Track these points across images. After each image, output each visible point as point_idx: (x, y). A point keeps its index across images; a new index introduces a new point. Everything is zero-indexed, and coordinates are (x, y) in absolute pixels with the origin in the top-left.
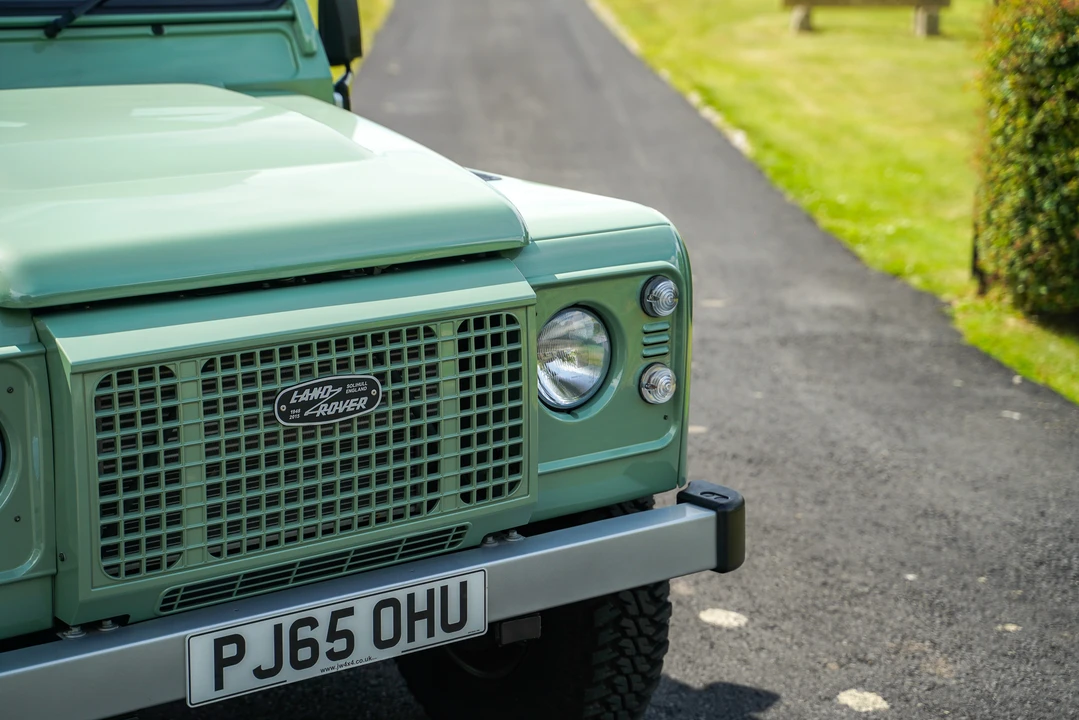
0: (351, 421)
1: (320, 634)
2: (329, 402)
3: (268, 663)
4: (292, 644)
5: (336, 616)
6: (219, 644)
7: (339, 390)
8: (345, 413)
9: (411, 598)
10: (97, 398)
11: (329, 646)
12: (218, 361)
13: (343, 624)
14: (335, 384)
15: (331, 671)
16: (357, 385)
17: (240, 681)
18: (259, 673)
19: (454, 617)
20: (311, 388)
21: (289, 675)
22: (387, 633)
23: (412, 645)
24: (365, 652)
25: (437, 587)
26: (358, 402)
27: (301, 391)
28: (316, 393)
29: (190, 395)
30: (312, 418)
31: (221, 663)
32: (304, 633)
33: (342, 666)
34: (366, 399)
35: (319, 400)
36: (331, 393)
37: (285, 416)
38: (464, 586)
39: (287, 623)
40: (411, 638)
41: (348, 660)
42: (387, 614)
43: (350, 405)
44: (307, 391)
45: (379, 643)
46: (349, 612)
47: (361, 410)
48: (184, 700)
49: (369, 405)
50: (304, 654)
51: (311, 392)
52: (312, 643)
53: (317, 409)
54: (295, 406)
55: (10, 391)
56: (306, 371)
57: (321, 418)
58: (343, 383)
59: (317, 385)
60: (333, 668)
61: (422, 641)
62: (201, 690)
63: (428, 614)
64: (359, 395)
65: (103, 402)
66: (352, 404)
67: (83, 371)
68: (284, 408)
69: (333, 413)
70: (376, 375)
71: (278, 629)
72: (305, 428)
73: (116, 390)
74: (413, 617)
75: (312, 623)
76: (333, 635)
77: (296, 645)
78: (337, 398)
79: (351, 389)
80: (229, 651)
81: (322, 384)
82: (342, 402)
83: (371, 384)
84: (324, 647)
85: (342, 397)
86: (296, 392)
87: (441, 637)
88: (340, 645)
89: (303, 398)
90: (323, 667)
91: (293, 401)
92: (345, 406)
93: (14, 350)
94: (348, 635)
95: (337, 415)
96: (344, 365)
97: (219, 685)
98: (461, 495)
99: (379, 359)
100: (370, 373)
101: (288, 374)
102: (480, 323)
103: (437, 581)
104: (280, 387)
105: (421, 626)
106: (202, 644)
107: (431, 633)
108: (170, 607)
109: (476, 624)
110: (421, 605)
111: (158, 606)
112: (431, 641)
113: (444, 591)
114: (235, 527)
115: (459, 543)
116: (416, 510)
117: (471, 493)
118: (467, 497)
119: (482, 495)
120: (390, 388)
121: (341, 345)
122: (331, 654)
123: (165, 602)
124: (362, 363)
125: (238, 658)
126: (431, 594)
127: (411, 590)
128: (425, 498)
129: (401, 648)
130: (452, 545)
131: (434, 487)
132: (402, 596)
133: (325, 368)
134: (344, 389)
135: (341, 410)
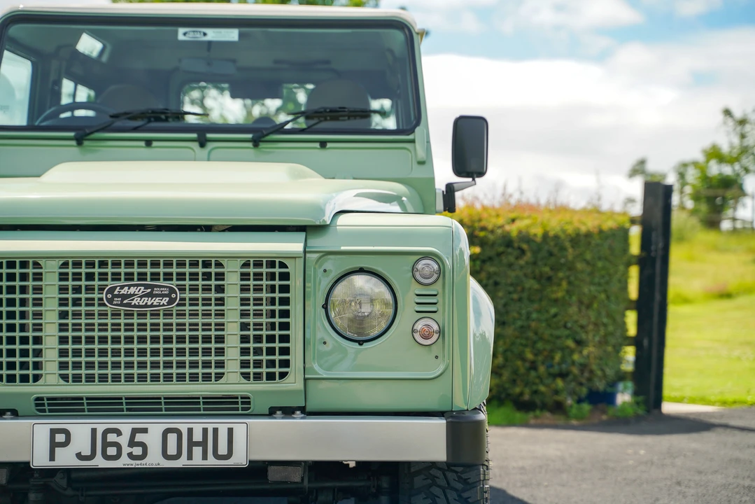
0: (158, 311)
1: (124, 440)
2: (141, 297)
3: (87, 452)
4: (103, 443)
5: (135, 432)
6: (53, 432)
7: (149, 290)
8: (152, 306)
9: (190, 431)
11: (130, 450)
12: (69, 262)
13: (139, 437)
14: (146, 287)
15: (130, 466)
16: (161, 289)
17: (66, 458)
18: (79, 456)
19: (223, 450)
20: (129, 286)
21: (99, 462)
22: (172, 450)
23: (190, 462)
24: (155, 460)
25: (210, 428)
26: (161, 300)
27: (122, 287)
28: (132, 290)
29: (51, 280)
30: (129, 305)
31: (54, 445)
32: (112, 437)
33: (138, 465)
34: (168, 299)
35: (134, 295)
36: (143, 292)
37: (110, 301)
38: (230, 431)
39: (100, 429)
40: (190, 457)
41: (143, 462)
42: (172, 438)
43: (156, 301)
44: (126, 288)
45: (165, 455)
46: (145, 431)
47: (164, 305)
48: (29, 463)
49: (169, 303)
50: (112, 451)
51: (129, 289)
52: (117, 445)
53: (133, 300)
54: (118, 296)
57: (135, 306)
58: (152, 287)
59: (134, 285)
60: (132, 465)
61: (197, 461)
62: (40, 460)
63: (203, 444)
64: (163, 296)
66: (157, 301)
68: (110, 296)
69: (144, 304)
70: (177, 286)
71: (94, 431)
72: (125, 311)
73: (4, 271)
74: (191, 444)
75: (119, 433)
76: (132, 443)
77: (106, 445)
78: (147, 295)
79: (157, 291)
80: (60, 438)
81: (137, 285)
82: (150, 299)
83: (172, 290)
84: (126, 450)
85: (151, 295)
86: (119, 288)
87: (212, 462)
88: (137, 451)
89: (122, 292)
90: (124, 462)
91: (116, 293)
92: (152, 301)
94: (143, 445)
95: (146, 306)
96: (155, 276)
97: (52, 458)
98: (242, 374)
99: (181, 276)
100: (174, 284)
101: (116, 277)
102: (258, 264)
103: (210, 424)
104: (110, 284)
105: (197, 451)
106: (41, 430)
107: (205, 457)
108: (44, 411)
109: (239, 459)
110: (198, 437)
111: (33, 408)
112: (205, 462)
113: (216, 431)
114: (77, 365)
115: (249, 408)
116: (207, 377)
117: (249, 374)
118: (246, 376)
119: (258, 377)
120: (187, 295)
121: (155, 264)
122: (130, 456)
123: (37, 405)
124: (168, 277)
125: (66, 444)
126: (205, 431)
127: (190, 426)
128: (213, 371)
129: (182, 463)
130: (243, 409)
131: (220, 364)
132: (184, 429)
133: (142, 276)
134: (152, 290)
135: (149, 303)
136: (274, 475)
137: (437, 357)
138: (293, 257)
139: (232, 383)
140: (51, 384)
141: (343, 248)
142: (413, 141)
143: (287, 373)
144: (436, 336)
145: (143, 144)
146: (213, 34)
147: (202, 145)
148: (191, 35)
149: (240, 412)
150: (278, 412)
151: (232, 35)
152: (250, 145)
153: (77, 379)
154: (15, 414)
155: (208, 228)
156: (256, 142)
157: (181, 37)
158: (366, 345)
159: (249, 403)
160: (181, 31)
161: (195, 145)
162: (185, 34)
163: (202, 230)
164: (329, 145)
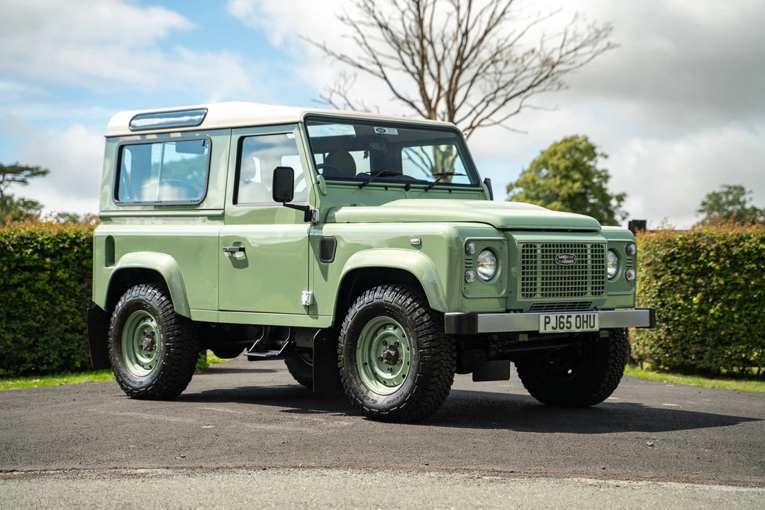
0: (570, 266)
1: (565, 321)
2: (565, 260)
3: (555, 326)
5: (568, 317)
6: (546, 317)
7: (568, 257)
8: (569, 264)
9: (583, 316)
10: (522, 250)
12: (544, 245)
13: (569, 319)
14: (568, 255)
16: (571, 257)
17: (549, 330)
18: (553, 328)
19: (592, 324)
20: (562, 255)
21: (558, 330)
22: (578, 325)
23: (583, 330)
24: (574, 329)
26: (571, 261)
27: (560, 256)
28: (563, 257)
29: (539, 253)
30: (562, 263)
31: (546, 323)
32: (562, 320)
33: (569, 331)
34: (573, 261)
36: (566, 258)
37: (557, 262)
38: (594, 316)
39: (559, 316)
40: (583, 327)
42: (578, 319)
45: (576, 327)
46: (570, 316)
47: (572, 263)
48: (538, 331)
50: (562, 325)
52: (563, 323)
53: (563, 261)
56: (561, 251)
57: (564, 264)
60: (567, 331)
61: (585, 329)
62: (542, 329)
63: (587, 322)
64: (571, 259)
67: (519, 243)
68: (557, 260)
71: (557, 317)
72: (561, 266)
73: (525, 248)
74: (583, 322)
75: (563, 318)
76: (567, 322)
77: (560, 323)
80: (547, 320)
81: (564, 255)
83: (574, 257)
84: (566, 325)
85: (568, 259)
87: (589, 329)
88: (569, 325)
89: (561, 258)
90: (565, 330)
91: (559, 258)
92: (569, 262)
94: (570, 322)
95: (567, 264)
96: (569, 251)
97: (545, 328)
98: (591, 292)
99: (575, 251)
100: (574, 254)
101: (558, 251)
102: (595, 246)
103: (589, 313)
104: (557, 254)
105: (585, 325)
106: (542, 317)
107: (587, 327)
109: (595, 328)
110: (585, 319)
111: (530, 308)
112: (587, 329)
113: (590, 316)
114: (546, 290)
115: (589, 308)
116: (582, 294)
117: (593, 292)
119: (596, 293)
121: (567, 246)
122: (567, 327)
124: (572, 251)
125: (549, 323)
126: (587, 316)
127: (583, 314)
128: (583, 291)
129: (581, 330)
131: (586, 288)
132: (581, 315)
133: (565, 251)
137: (632, 285)
138: (605, 243)
139: (588, 297)
140: (539, 299)
143: (603, 292)
146: (388, 131)
148: (379, 130)
151: (394, 132)
153: (546, 295)
154: (521, 311)
157: (376, 132)
159: (590, 305)
160: (375, 128)
161: (403, 190)
162: (377, 130)
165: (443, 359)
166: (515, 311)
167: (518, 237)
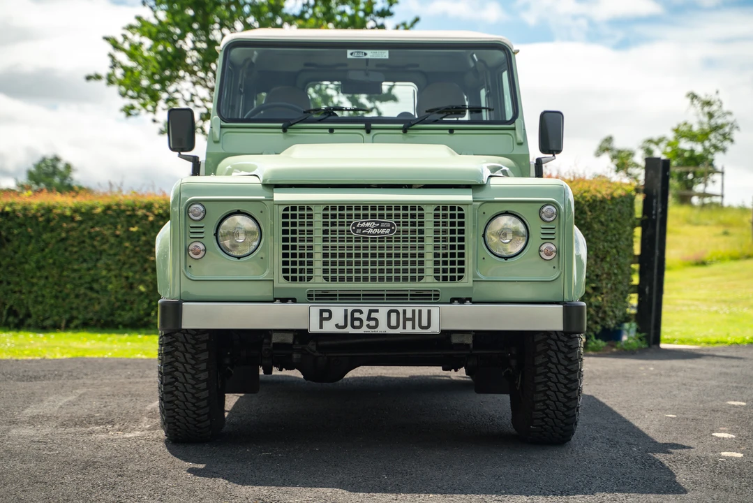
0: (383, 238)
1: (364, 317)
2: (373, 229)
3: (342, 324)
4: (352, 318)
5: (371, 311)
6: (322, 311)
7: (378, 225)
8: (380, 234)
9: (405, 311)
10: (283, 215)
11: (368, 323)
12: (329, 207)
13: (373, 315)
14: (376, 222)
15: (368, 333)
16: (385, 224)
17: (329, 327)
18: (337, 326)
19: (424, 323)
20: (366, 222)
21: (349, 330)
22: (394, 323)
23: (404, 331)
24: (383, 328)
25: (417, 309)
26: (386, 231)
27: (362, 223)
28: (368, 224)
29: (318, 218)
30: (366, 234)
31: (322, 319)
32: (357, 315)
33: (373, 332)
34: (389, 230)
35: (369, 227)
36: (374, 226)
37: (355, 231)
38: (429, 312)
39: (350, 309)
40: (404, 327)
41: (376, 330)
42: (394, 316)
43: (383, 231)
44: (364, 223)
45: (389, 326)
46: (377, 311)
47: (387, 234)
48: (307, 330)
49: (390, 233)
50: (357, 323)
51: (366, 224)
52: (360, 320)
53: (368, 230)
54: (359, 228)
55: (262, 212)
56: (365, 216)
57: (369, 234)
58: (380, 222)
59: (369, 222)
61: (409, 330)
62: (314, 328)
63: (413, 319)
64: (387, 228)
65: (285, 216)
67: (280, 204)
68: (354, 228)
70: (395, 222)
71: (346, 311)
72: (363, 238)
73: (290, 212)
74: (405, 319)
75: (361, 312)
76: (369, 319)
77: (353, 319)
78: (377, 228)
79: (383, 225)
80: (326, 315)
81: (371, 222)
82: (379, 230)
83: (392, 225)
84: (365, 323)
85: (379, 228)
86: (359, 223)
87: (418, 330)
88: (372, 323)
89: (362, 225)
90: (364, 330)
91: (358, 226)
93: (264, 198)
94: (376, 319)
95: (376, 234)
96: (381, 216)
97: (321, 327)
98: (435, 277)
99: (397, 216)
100: (393, 221)
101: (358, 216)
102: (445, 208)
103: (417, 308)
104: (354, 221)
105: (409, 324)
106: (315, 310)
107: (414, 327)
108: (312, 299)
109: (435, 329)
110: (409, 315)
111: (306, 297)
112: (414, 331)
113: (420, 311)
114: (334, 271)
115: (438, 299)
116: (413, 279)
117: (439, 277)
118: (437, 278)
119: (445, 279)
120: (401, 228)
121: (381, 208)
122: (368, 326)
123: (309, 295)
124: (389, 216)
125: (329, 318)
126: (414, 311)
127: (404, 308)
128: (417, 275)
129: (399, 331)
130: (434, 299)
131: (422, 271)
132: (401, 310)
133: (373, 216)
134: (380, 225)
135: (378, 233)
136: (455, 340)
137: (554, 267)
138: (467, 204)
139: (429, 282)
140: (318, 283)
141: (496, 199)
142: (514, 129)
143: (463, 276)
144: (554, 254)
145: (327, 131)
146: (371, 54)
147: (368, 132)
148: (356, 54)
149: (432, 301)
150: (456, 301)
151: (384, 54)
152: (401, 131)
153: (334, 279)
154: (294, 301)
155: (410, 186)
156: (405, 130)
157: (349, 56)
158: (509, 260)
159: (438, 295)
160: (349, 52)
161: (363, 132)
162: (351, 54)
163: (406, 188)
164: (455, 132)
165: (177, 360)
166: (284, 300)
167: (280, 196)
